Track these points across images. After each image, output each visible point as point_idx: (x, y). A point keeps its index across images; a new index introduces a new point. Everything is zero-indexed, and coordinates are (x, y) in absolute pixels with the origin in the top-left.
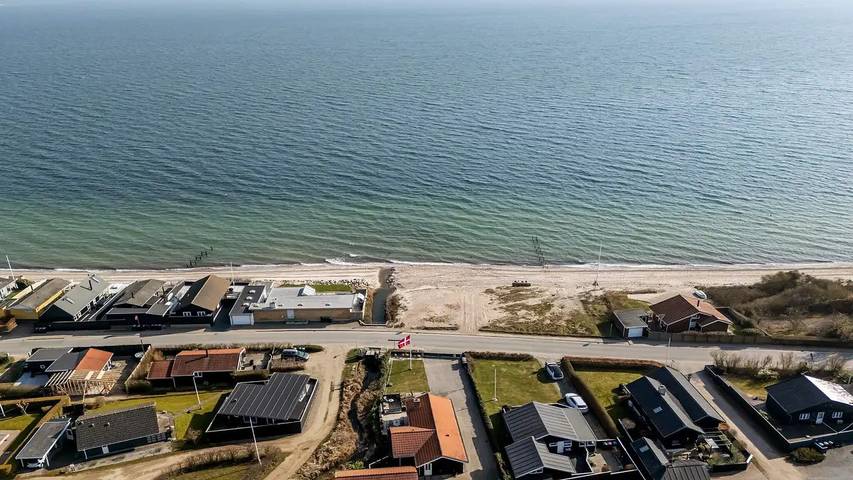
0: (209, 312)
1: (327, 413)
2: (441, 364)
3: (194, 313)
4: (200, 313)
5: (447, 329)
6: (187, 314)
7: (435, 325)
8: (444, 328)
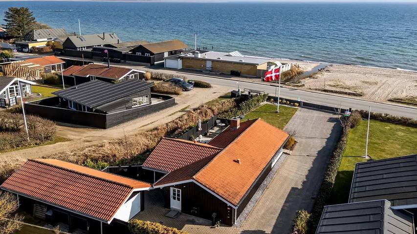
0: (152, 54)
1: (154, 122)
2: (316, 115)
3: (143, 54)
4: (147, 55)
5: (349, 94)
6: (139, 54)
7: (338, 90)
8: (346, 93)
